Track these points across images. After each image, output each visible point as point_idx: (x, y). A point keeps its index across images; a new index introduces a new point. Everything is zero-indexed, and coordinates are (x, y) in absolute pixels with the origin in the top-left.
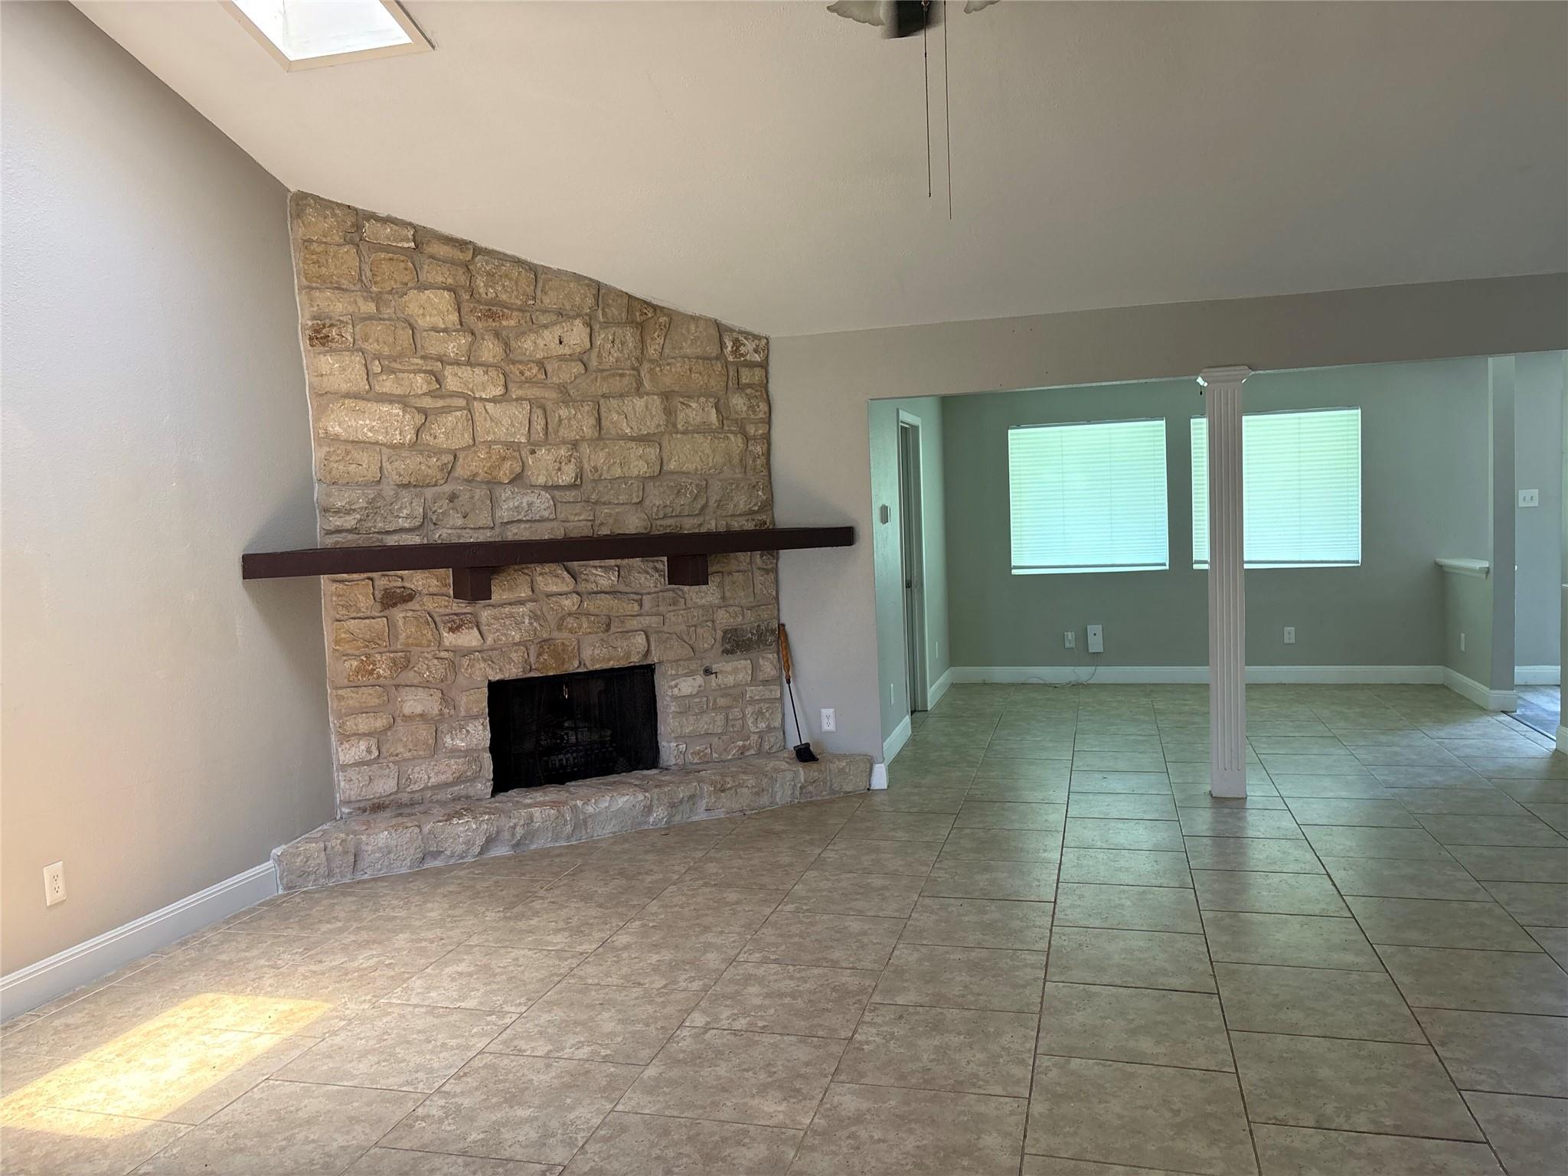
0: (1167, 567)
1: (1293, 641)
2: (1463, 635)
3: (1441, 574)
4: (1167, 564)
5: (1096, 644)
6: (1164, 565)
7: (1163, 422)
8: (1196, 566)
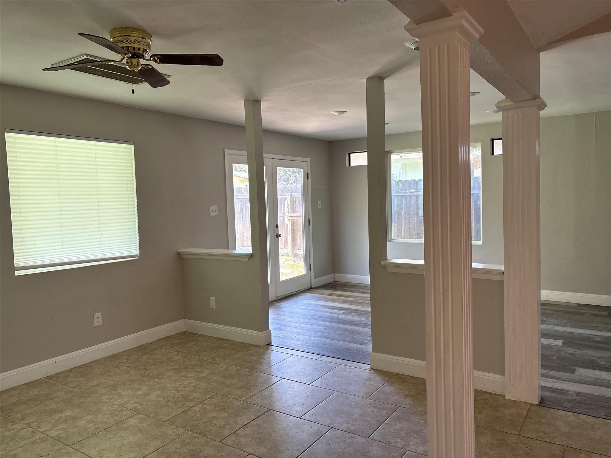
1: (101, 323)
2: (213, 298)
3: (180, 260)
8: (18, 273)
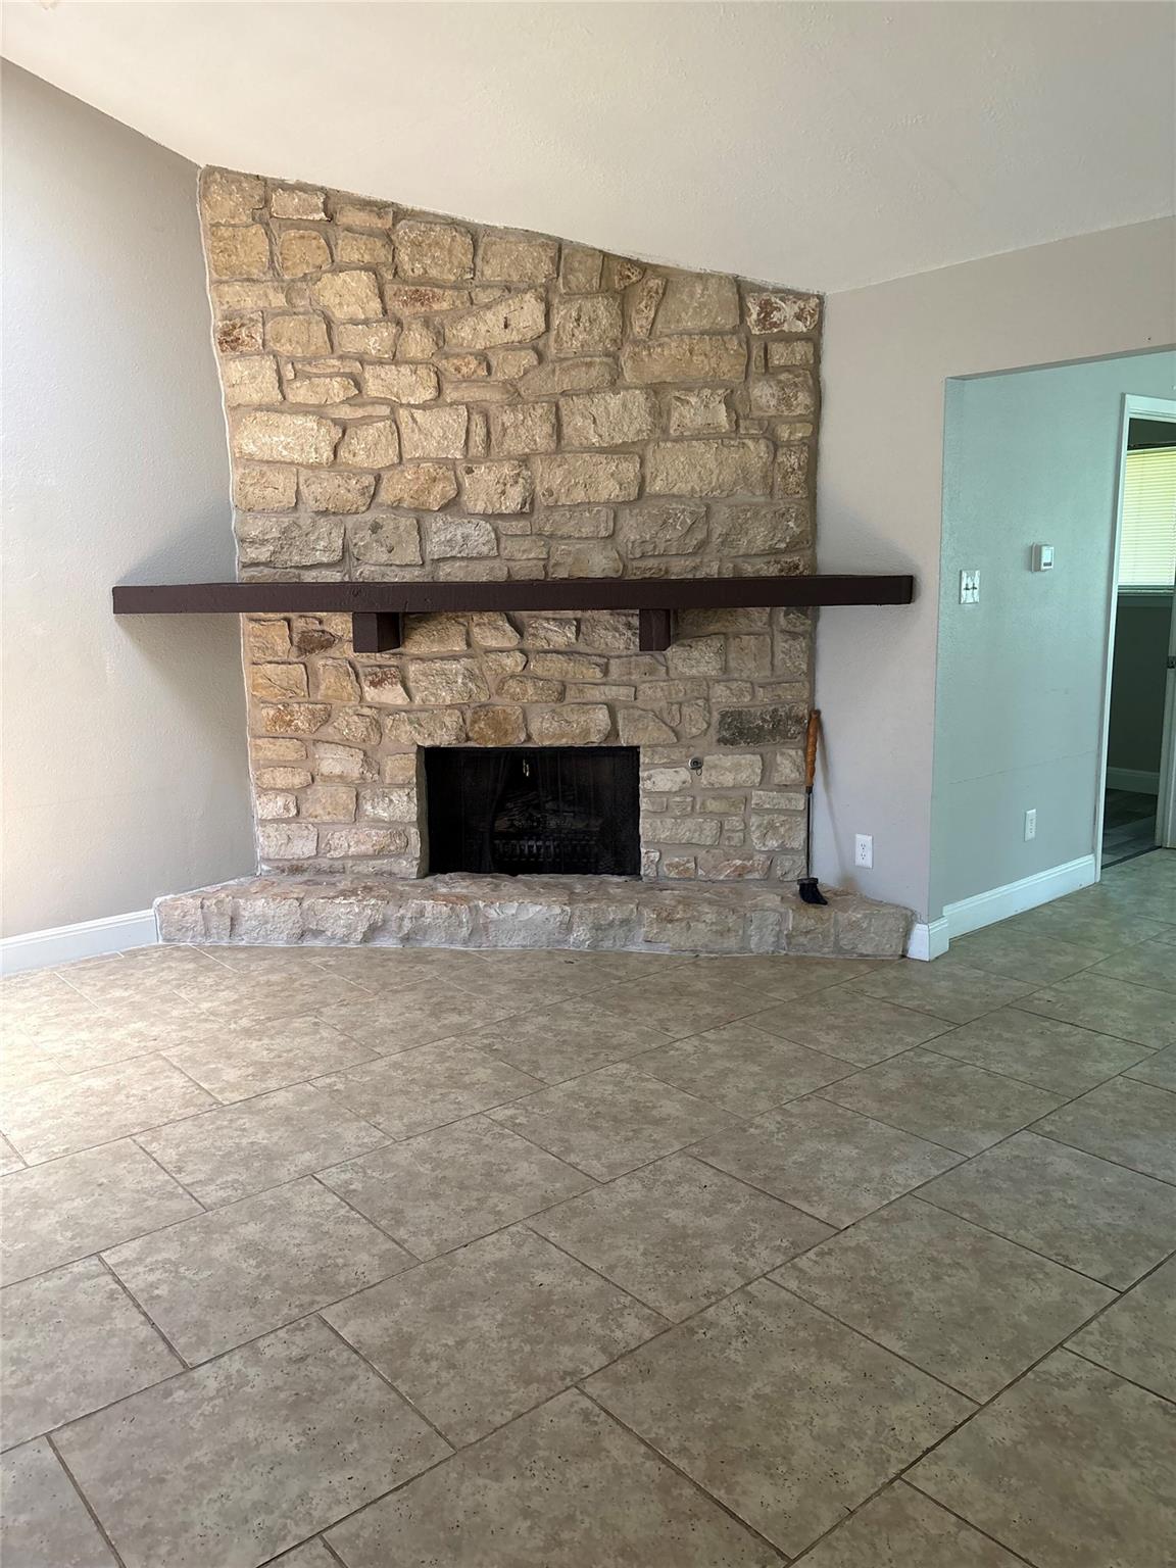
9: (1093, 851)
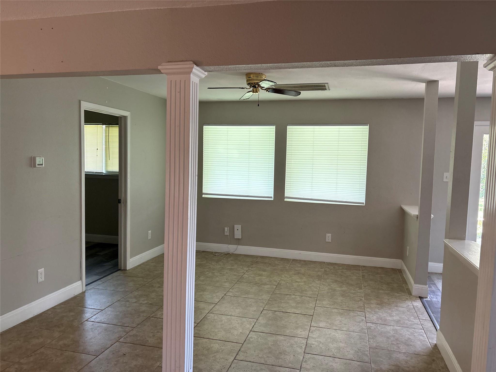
0: (272, 199)
1: (330, 241)
2: (408, 247)
3: (403, 213)
4: (273, 197)
5: (238, 234)
6: (271, 198)
7: (274, 127)
8: (286, 200)
9: (81, 279)
